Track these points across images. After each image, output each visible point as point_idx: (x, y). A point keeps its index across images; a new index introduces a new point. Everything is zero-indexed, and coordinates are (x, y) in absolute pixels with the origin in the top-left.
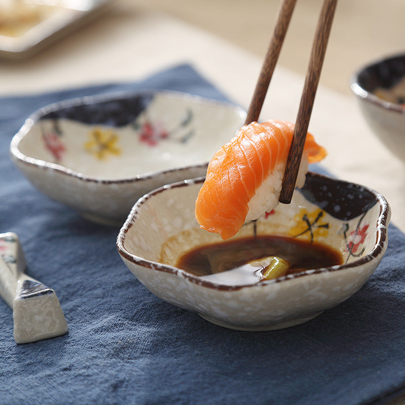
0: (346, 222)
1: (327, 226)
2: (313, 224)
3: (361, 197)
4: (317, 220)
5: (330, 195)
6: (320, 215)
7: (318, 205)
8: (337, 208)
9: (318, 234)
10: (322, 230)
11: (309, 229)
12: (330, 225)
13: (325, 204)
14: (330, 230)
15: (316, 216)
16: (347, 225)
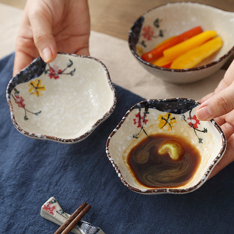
0: (183, 115)
1: (174, 118)
2: (168, 119)
3: (186, 104)
4: (168, 117)
5: (170, 106)
6: (169, 115)
7: (166, 112)
8: (176, 110)
9: (172, 123)
10: (173, 121)
11: (167, 122)
12: (175, 118)
13: (169, 110)
14: (177, 119)
15: (168, 116)
16: (184, 115)
